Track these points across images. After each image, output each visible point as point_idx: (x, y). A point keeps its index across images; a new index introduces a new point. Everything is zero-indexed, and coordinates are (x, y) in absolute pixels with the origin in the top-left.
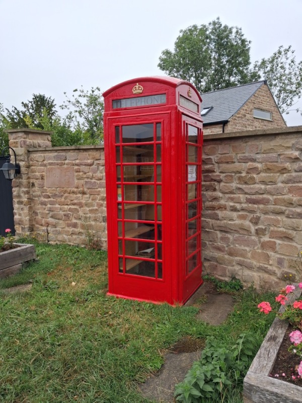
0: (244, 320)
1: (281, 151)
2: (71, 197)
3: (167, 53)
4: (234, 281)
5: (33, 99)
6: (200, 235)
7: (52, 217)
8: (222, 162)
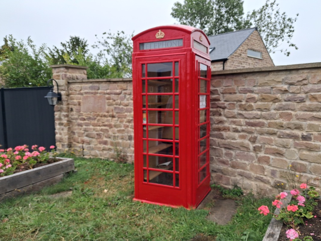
0: (245, 220)
1: (273, 85)
2: (103, 120)
3: (178, 4)
4: (236, 189)
5: (70, 40)
6: (208, 151)
7: (87, 136)
8: (226, 93)
